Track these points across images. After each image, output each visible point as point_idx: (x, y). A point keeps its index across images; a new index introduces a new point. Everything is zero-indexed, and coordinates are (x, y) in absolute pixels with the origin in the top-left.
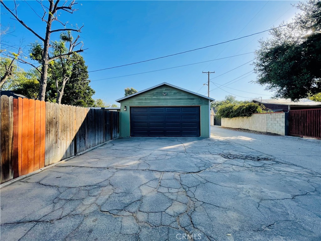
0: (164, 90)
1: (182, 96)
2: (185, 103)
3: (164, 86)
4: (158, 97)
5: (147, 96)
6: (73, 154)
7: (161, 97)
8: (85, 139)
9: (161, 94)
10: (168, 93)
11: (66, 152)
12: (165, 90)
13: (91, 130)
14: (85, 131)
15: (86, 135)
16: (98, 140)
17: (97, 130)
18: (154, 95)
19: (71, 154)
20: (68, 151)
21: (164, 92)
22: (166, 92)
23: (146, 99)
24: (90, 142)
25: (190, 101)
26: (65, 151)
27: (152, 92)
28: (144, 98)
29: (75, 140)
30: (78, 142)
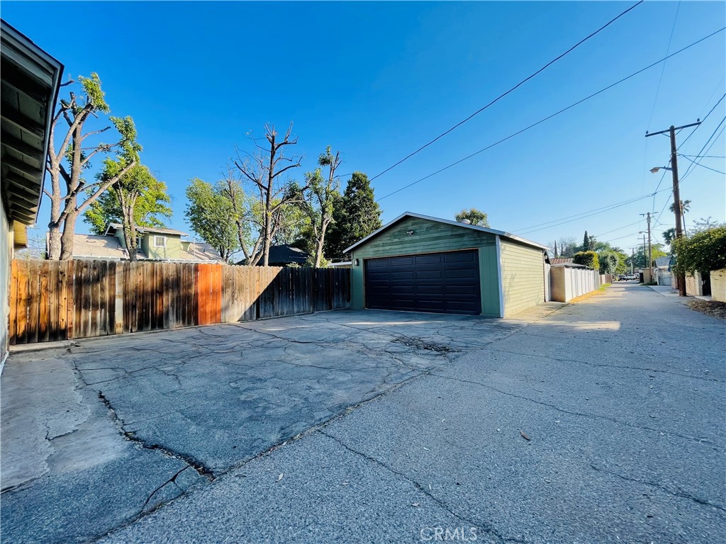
0: (409, 224)
1: (441, 231)
2: (448, 245)
3: (406, 218)
4: (401, 240)
5: (385, 239)
6: (255, 318)
7: (407, 239)
8: (273, 304)
9: (404, 233)
10: (416, 230)
11: (245, 313)
12: (413, 225)
13: (284, 293)
14: (273, 294)
15: (276, 300)
16: (298, 307)
17: (296, 295)
18: (395, 237)
19: (251, 318)
20: (247, 314)
21: (410, 228)
22: (413, 227)
23: (384, 245)
24: (282, 308)
25: (456, 240)
26: (243, 313)
27: (395, 230)
28: (381, 242)
29: (257, 302)
30: (262, 306)
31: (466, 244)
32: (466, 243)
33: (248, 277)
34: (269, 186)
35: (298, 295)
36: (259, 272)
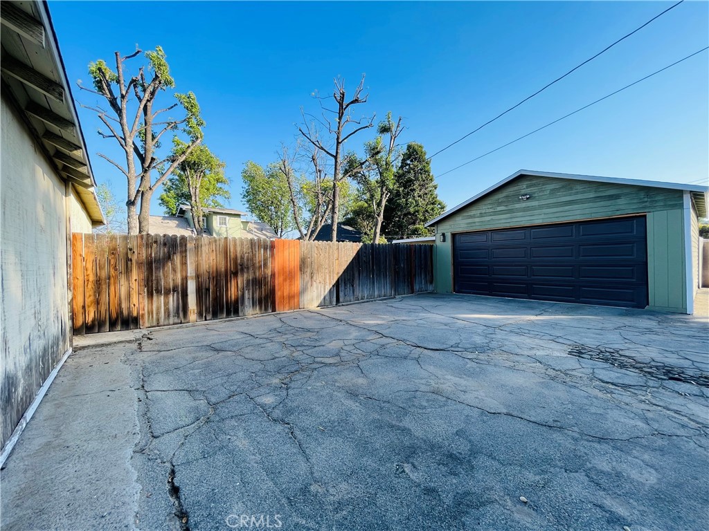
0: (523, 187)
1: (577, 193)
2: (587, 211)
3: (521, 178)
4: (510, 207)
5: (484, 207)
6: (334, 303)
7: (517, 206)
8: (353, 286)
9: (516, 198)
10: (534, 193)
11: (324, 298)
12: (527, 187)
13: (365, 275)
14: (354, 274)
15: (356, 282)
16: (379, 290)
17: (377, 275)
18: (500, 204)
19: (331, 302)
20: (327, 298)
21: (523, 192)
22: (528, 191)
23: (482, 215)
24: (363, 291)
25: (602, 203)
26: (322, 297)
27: (500, 196)
28: (479, 212)
29: (337, 285)
30: (342, 288)
31: (624, 207)
32: (621, 207)
33: (327, 255)
34: (337, 153)
35: (378, 275)
36: (338, 249)
